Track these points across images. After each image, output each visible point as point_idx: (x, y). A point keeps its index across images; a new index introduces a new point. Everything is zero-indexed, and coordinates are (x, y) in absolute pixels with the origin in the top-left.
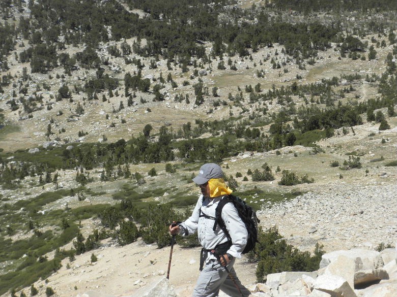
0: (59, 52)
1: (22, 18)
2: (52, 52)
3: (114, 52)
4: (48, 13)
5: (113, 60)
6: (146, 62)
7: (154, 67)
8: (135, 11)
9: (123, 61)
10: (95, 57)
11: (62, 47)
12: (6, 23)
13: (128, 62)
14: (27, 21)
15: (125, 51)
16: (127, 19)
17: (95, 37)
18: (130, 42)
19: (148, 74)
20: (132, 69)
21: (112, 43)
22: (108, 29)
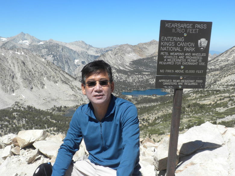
1: (23, 124)
4: (30, 122)
6: (56, 133)
8: (53, 121)
12: (19, 125)
14: (24, 125)
15: (50, 131)
16: (51, 123)
17: (42, 128)
18: (52, 129)
21: (47, 129)
22: (46, 125)
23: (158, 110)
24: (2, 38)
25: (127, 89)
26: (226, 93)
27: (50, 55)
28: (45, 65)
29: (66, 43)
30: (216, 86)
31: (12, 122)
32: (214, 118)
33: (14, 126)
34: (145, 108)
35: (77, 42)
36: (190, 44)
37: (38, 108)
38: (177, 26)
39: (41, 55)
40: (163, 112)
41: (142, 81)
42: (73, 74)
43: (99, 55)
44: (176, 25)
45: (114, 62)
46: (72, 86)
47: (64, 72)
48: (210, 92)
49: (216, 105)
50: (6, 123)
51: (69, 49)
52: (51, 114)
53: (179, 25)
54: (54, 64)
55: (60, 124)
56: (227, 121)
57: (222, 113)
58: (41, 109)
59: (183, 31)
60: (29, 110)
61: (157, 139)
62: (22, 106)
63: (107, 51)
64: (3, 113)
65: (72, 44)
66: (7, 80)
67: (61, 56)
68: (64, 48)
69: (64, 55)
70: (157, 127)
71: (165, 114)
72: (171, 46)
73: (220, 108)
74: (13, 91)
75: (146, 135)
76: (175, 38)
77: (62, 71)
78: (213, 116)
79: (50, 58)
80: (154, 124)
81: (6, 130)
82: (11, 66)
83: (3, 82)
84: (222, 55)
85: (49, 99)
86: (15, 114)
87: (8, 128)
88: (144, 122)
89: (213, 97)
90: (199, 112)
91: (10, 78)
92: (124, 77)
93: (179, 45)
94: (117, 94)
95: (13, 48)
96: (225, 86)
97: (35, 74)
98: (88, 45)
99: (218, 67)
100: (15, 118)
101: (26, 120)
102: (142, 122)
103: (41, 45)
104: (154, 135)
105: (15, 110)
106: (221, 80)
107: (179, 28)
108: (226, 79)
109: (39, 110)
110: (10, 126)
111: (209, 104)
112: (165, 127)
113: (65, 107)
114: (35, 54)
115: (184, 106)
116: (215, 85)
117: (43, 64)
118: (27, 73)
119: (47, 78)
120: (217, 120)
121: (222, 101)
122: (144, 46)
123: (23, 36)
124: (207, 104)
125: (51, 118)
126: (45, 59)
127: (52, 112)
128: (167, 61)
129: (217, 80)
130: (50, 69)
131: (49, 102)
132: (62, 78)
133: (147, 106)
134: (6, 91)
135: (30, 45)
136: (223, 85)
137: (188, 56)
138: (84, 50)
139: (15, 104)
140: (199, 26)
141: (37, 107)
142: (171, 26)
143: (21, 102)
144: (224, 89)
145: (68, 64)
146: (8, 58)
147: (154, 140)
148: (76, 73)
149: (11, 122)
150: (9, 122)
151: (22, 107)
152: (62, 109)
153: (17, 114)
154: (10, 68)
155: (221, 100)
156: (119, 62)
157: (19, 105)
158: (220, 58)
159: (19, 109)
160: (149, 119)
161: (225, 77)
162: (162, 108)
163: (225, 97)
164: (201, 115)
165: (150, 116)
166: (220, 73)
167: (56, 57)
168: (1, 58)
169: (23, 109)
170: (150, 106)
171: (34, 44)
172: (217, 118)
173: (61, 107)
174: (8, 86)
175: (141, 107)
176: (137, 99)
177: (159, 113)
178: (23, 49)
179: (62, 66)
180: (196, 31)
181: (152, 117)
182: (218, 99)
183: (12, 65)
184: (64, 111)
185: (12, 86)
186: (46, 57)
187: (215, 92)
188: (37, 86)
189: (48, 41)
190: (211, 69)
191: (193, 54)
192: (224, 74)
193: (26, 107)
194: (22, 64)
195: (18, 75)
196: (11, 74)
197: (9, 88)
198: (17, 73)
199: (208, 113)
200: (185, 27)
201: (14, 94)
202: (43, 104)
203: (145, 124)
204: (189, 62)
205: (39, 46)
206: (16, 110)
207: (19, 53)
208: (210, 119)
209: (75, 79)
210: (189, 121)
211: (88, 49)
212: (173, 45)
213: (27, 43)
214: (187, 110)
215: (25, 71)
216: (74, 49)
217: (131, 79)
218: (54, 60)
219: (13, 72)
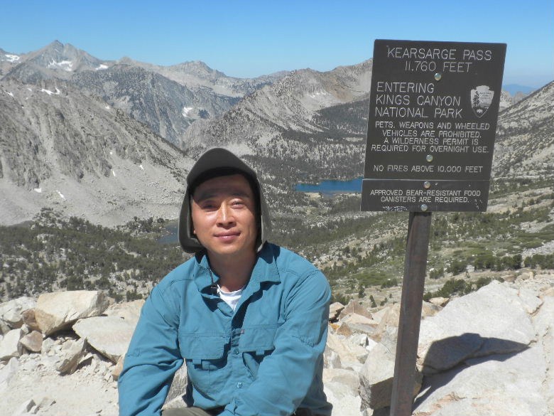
0: (85, 280)
1: (61, 261)
2: (81, 280)
3: (119, 278)
4: (77, 257)
5: (119, 283)
6: (139, 283)
7: (144, 286)
8: (131, 253)
9: (125, 284)
10: (108, 282)
11: (86, 277)
12: (51, 264)
13: (128, 284)
14: (64, 262)
15: (126, 278)
16: (126, 258)
17: (107, 270)
18: (129, 272)
19: (140, 291)
20: (131, 288)
21: (117, 273)
22: (115, 265)
23: (382, 227)
24: (8, 56)
25: (308, 178)
26: (545, 187)
27: (122, 95)
28: (112, 120)
29: (162, 68)
30: (522, 169)
31: (36, 255)
32: (515, 247)
33: (40, 265)
34: (351, 222)
35: (188, 63)
36: (448, 101)
37: (96, 224)
38: (418, 54)
39: (101, 95)
40: (394, 234)
41: (343, 158)
42: (179, 141)
43: (241, 95)
44: (414, 52)
45: (277, 114)
46: (176, 171)
47: (157, 136)
48: (507, 184)
49: (520, 217)
50: (21, 259)
51: (168, 81)
52: (126, 238)
53: (422, 51)
54: (132, 117)
55: (148, 262)
56: (546, 253)
57: (536, 235)
58: (104, 226)
59: (432, 68)
60: (75, 227)
61: (379, 297)
62: (57, 219)
63: (260, 86)
64: (14, 235)
65: (177, 69)
66: (21, 157)
67: (149, 99)
68: (156, 78)
69: (157, 96)
70: (379, 269)
71: (399, 236)
72: (402, 105)
73: (531, 224)
74: (37, 182)
75: (353, 288)
76: (411, 85)
77: (152, 135)
78: (514, 243)
79: (124, 104)
80: (371, 261)
81: (22, 276)
82: (31, 124)
83: (12, 161)
84: (536, 96)
85: (122, 202)
86: (41, 236)
87: (26, 272)
88: (348, 257)
89: (513, 197)
90: (481, 233)
91: (28, 152)
92: (300, 148)
93: (420, 102)
94: (284, 188)
95: (36, 80)
96: (543, 171)
97: (89, 141)
98: (214, 73)
99: (526, 124)
100: (41, 247)
101: (69, 250)
102: (344, 257)
103: (103, 71)
104: (373, 288)
105: (41, 227)
106: (534, 155)
107: (422, 60)
108: (545, 153)
109: (100, 227)
110: (30, 266)
111: (504, 213)
112: (398, 268)
113: (161, 221)
114: (87, 93)
115: (444, 219)
116: (518, 167)
117: (107, 117)
118: (69, 138)
119: (118, 151)
120: (522, 251)
121: (536, 206)
122: (350, 73)
123: (58, 50)
124: (498, 212)
125: (127, 246)
126: (112, 105)
127: (129, 234)
128: (391, 143)
129: (524, 156)
130: (123, 130)
131: (122, 208)
132: (153, 151)
133: (356, 217)
134: (20, 182)
135: (75, 71)
136: (539, 169)
137: (444, 129)
138: (205, 83)
139: (42, 214)
140: (471, 55)
141: (94, 221)
142: (401, 54)
143: (56, 209)
144: (541, 178)
145: (168, 117)
146: (24, 103)
147: (371, 298)
148: (185, 140)
149: (32, 257)
150: (27, 255)
151: (59, 221)
152: (154, 225)
153: (46, 238)
154: (29, 126)
155: (532, 203)
156: (289, 112)
157: (51, 215)
158: (532, 104)
159: (50, 225)
160: (360, 250)
161: (542, 147)
162: (392, 223)
163: (543, 197)
164: (485, 238)
165: (363, 241)
166: (531, 139)
167: (137, 101)
168: (7, 103)
169: (59, 225)
170: (361, 219)
171: (84, 69)
172: (522, 247)
173: (151, 220)
174: (25, 170)
175: (341, 220)
176: (331, 201)
177: (384, 235)
178: (60, 81)
179: (153, 123)
180: (465, 66)
181: (367, 246)
182: (527, 200)
183: (33, 120)
184: (159, 231)
185: (35, 170)
186: (114, 100)
187: (518, 185)
188: (92, 171)
189: (118, 62)
190: (510, 129)
191: (458, 126)
192: (541, 141)
193: (68, 221)
194: (57, 118)
195: (49, 144)
196: (31, 143)
197: (26, 176)
198: (46, 140)
199: (501, 236)
200: (436, 56)
201: (39, 190)
202: (109, 214)
203: (351, 260)
204: (446, 144)
205: (97, 75)
206: (45, 227)
207: (49, 92)
208: (506, 250)
209: (185, 153)
210: (457, 253)
211: (214, 82)
212: (406, 102)
213: (68, 66)
214: (450, 229)
215: (64, 135)
216: (181, 82)
217: (317, 153)
218: (132, 109)
219: (35, 137)
